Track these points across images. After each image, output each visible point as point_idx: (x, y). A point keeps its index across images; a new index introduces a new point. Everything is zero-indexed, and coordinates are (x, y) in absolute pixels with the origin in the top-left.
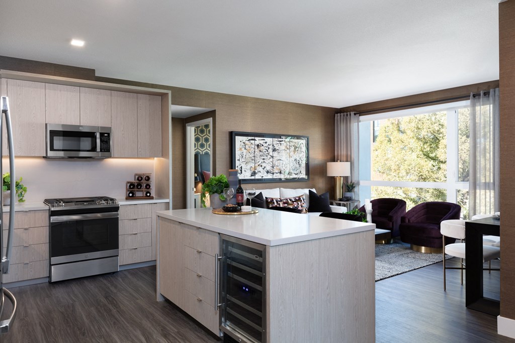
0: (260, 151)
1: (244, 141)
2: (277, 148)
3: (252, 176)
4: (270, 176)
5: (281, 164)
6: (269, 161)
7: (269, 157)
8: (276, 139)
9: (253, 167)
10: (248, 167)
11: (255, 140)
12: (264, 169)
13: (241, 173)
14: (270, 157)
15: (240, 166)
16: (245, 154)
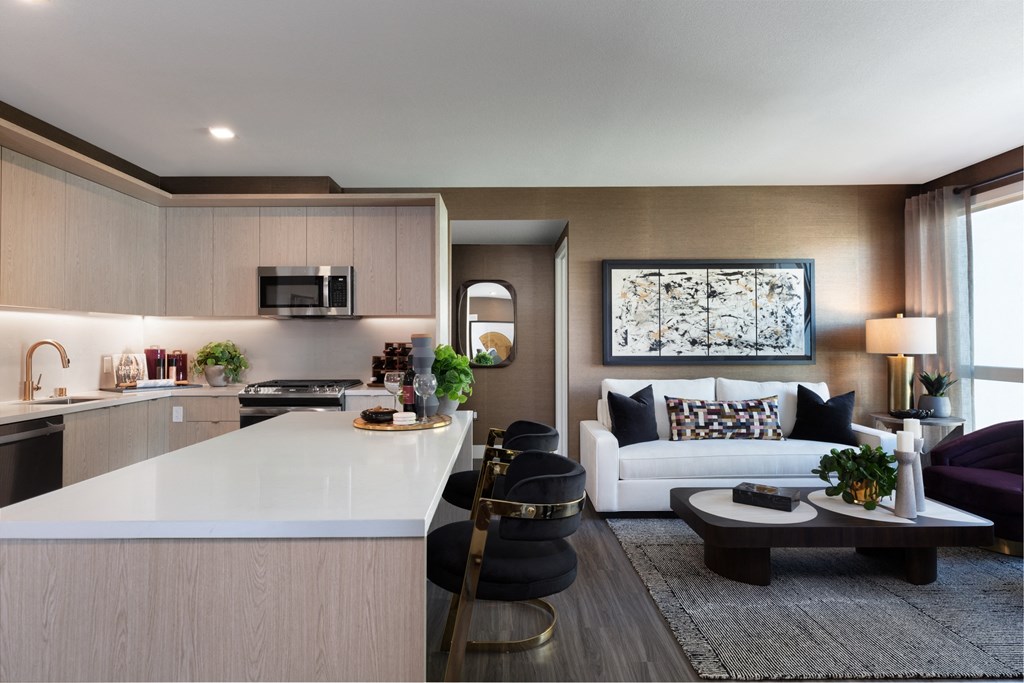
0: (674, 298)
1: (633, 278)
2: (719, 289)
3: (651, 349)
4: (699, 351)
5: (731, 325)
6: (697, 319)
7: (697, 309)
8: (718, 271)
9: (656, 331)
10: (644, 331)
11: (659, 275)
12: (683, 335)
13: (626, 343)
14: (700, 309)
15: (624, 330)
16: (634, 304)
